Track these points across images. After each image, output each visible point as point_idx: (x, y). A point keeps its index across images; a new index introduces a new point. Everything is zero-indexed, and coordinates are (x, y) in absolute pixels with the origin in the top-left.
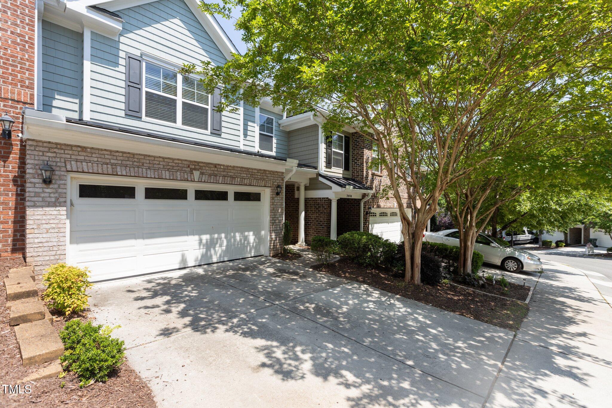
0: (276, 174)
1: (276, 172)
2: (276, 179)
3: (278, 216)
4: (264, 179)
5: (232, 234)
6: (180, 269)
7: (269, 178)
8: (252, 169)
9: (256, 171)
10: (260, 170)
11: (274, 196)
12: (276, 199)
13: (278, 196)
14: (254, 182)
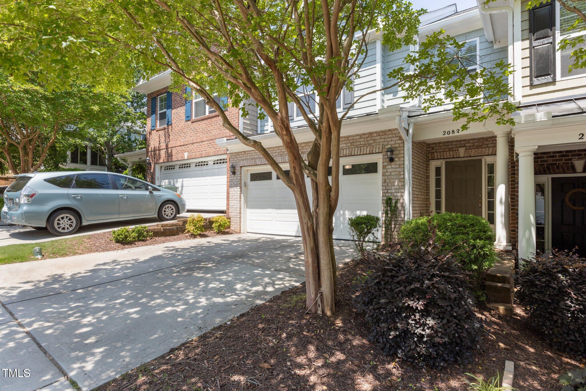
0: (390, 133)
1: (389, 130)
2: (389, 140)
3: (393, 191)
4: (370, 145)
5: (342, 212)
6: (296, 236)
7: (377, 141)
8: (353, 136)
9: (358, 137)
10: (364, 134)
11: (386, 164)
12: (390, 167)
13: (393, 163)
14: (356, 151)
